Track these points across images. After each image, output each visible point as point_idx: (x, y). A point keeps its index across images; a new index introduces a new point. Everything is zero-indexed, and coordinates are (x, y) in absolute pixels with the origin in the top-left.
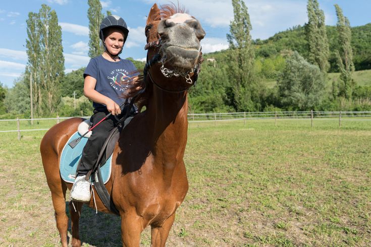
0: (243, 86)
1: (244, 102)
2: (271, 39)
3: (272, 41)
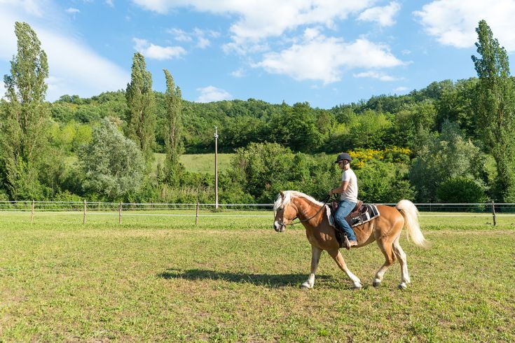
0: (25, 160)
1: (23, 185)
2: (95, 99)
3: (96, 102)
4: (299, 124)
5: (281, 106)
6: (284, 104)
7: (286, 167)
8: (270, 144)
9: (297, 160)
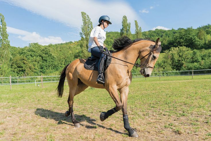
4: (189, 37)
5: (172, 30)
6: (173, 29)
7: (190, 56)
8: (181, 47)
9: (195, 53)
